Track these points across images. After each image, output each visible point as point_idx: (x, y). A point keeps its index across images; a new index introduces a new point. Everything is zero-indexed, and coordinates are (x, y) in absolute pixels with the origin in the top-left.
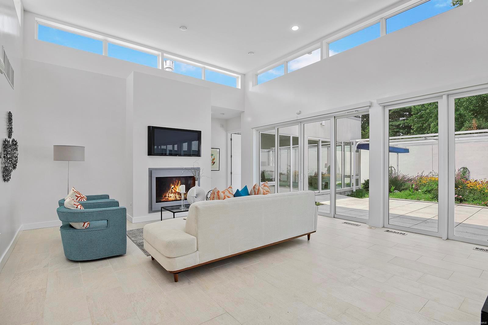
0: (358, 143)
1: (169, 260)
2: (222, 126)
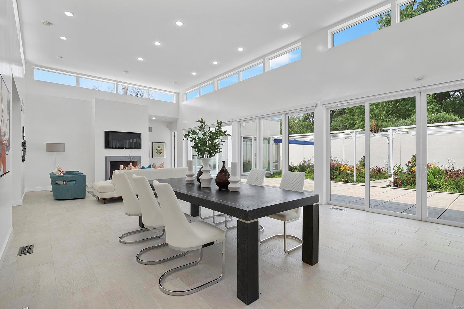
0: (274, 139)
1: (101, 193)
2: (168, 127)
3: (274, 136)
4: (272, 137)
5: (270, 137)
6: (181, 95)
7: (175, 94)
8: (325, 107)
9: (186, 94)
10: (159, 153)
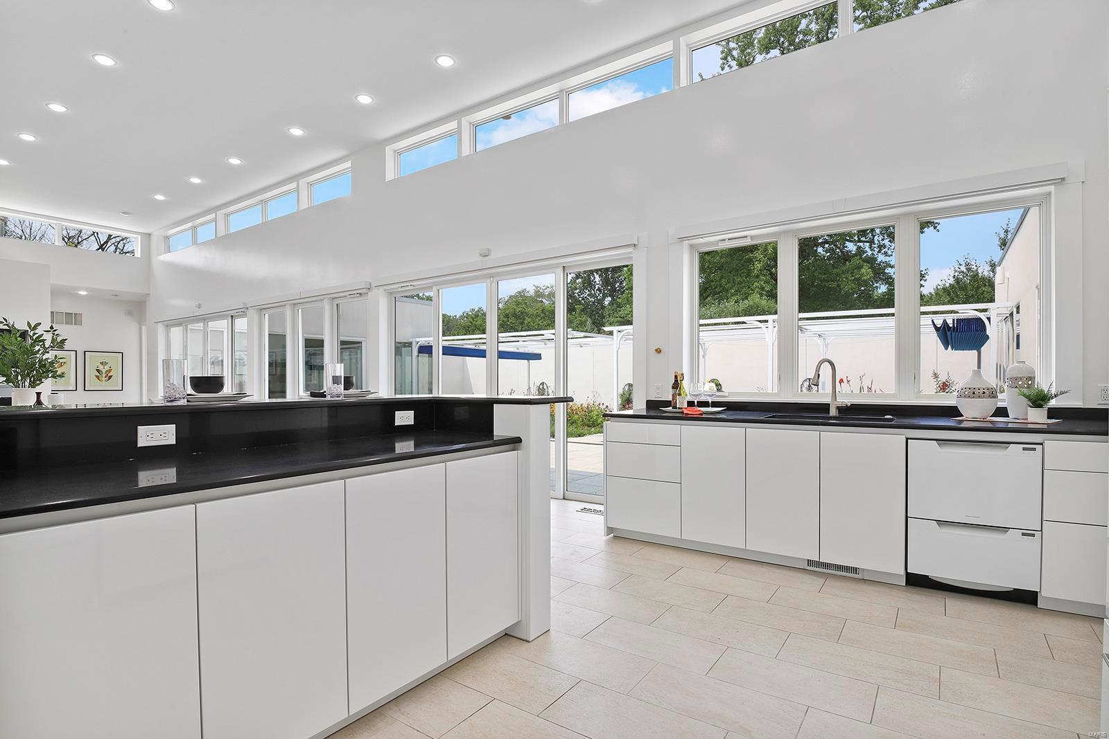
3: (418, 340)
4: (414, 340)
5: (410, 340)
6: (154, 239)
7: (140, 237)
8: (385, 290)
9: (167, 238)
10: (104, 379)
